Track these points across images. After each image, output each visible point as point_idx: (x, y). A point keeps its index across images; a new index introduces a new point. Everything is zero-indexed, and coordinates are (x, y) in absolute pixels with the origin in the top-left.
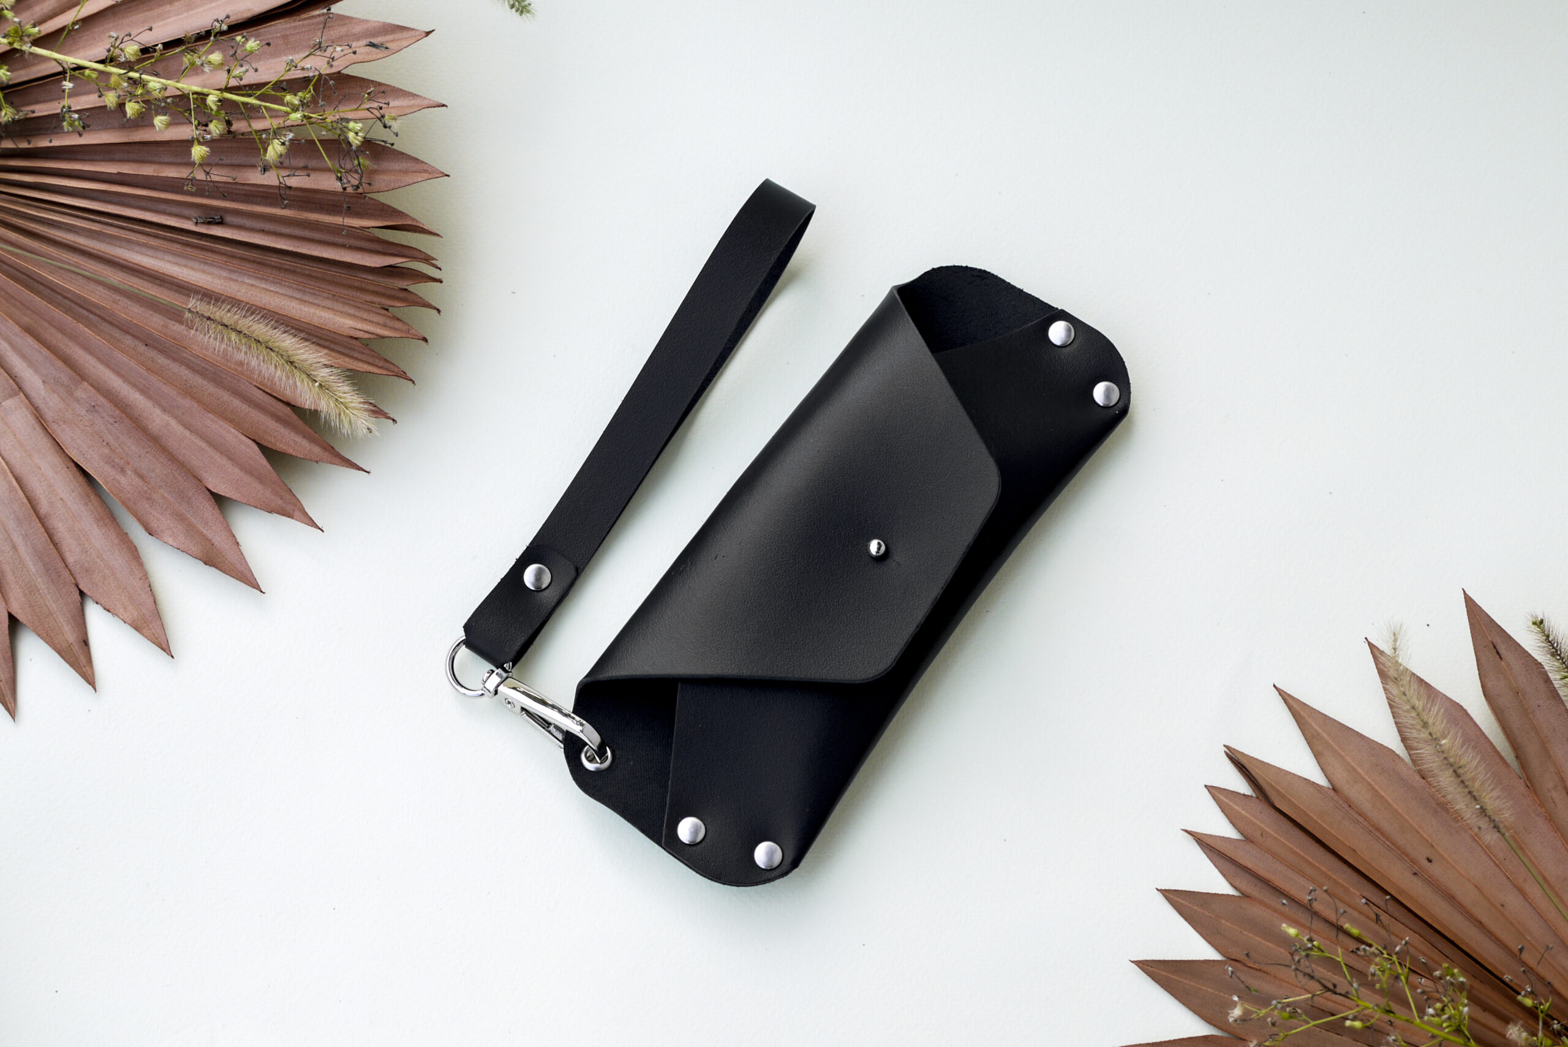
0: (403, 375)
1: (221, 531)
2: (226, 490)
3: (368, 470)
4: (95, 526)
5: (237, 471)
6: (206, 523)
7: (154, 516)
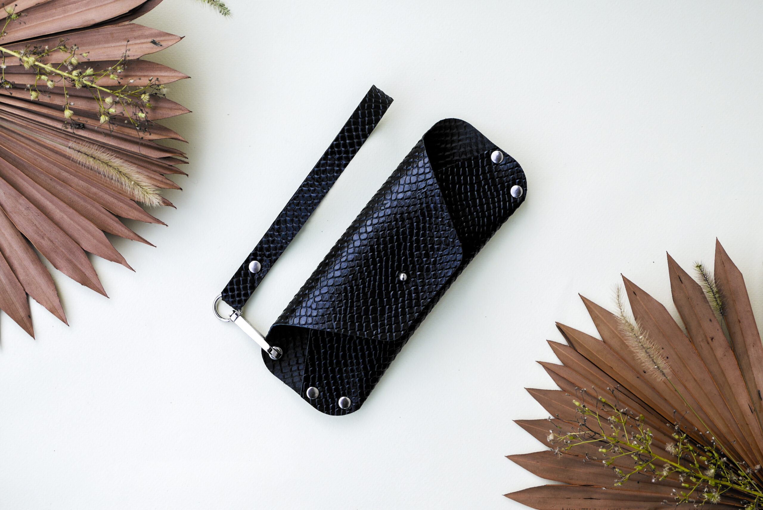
0: (171, 205)
1: (89, 268)
2: (91, 250)
3: (155, 246)
4: (31, 264)
5: (95, 241)
6: (82, 264)
7: (58, 260)
